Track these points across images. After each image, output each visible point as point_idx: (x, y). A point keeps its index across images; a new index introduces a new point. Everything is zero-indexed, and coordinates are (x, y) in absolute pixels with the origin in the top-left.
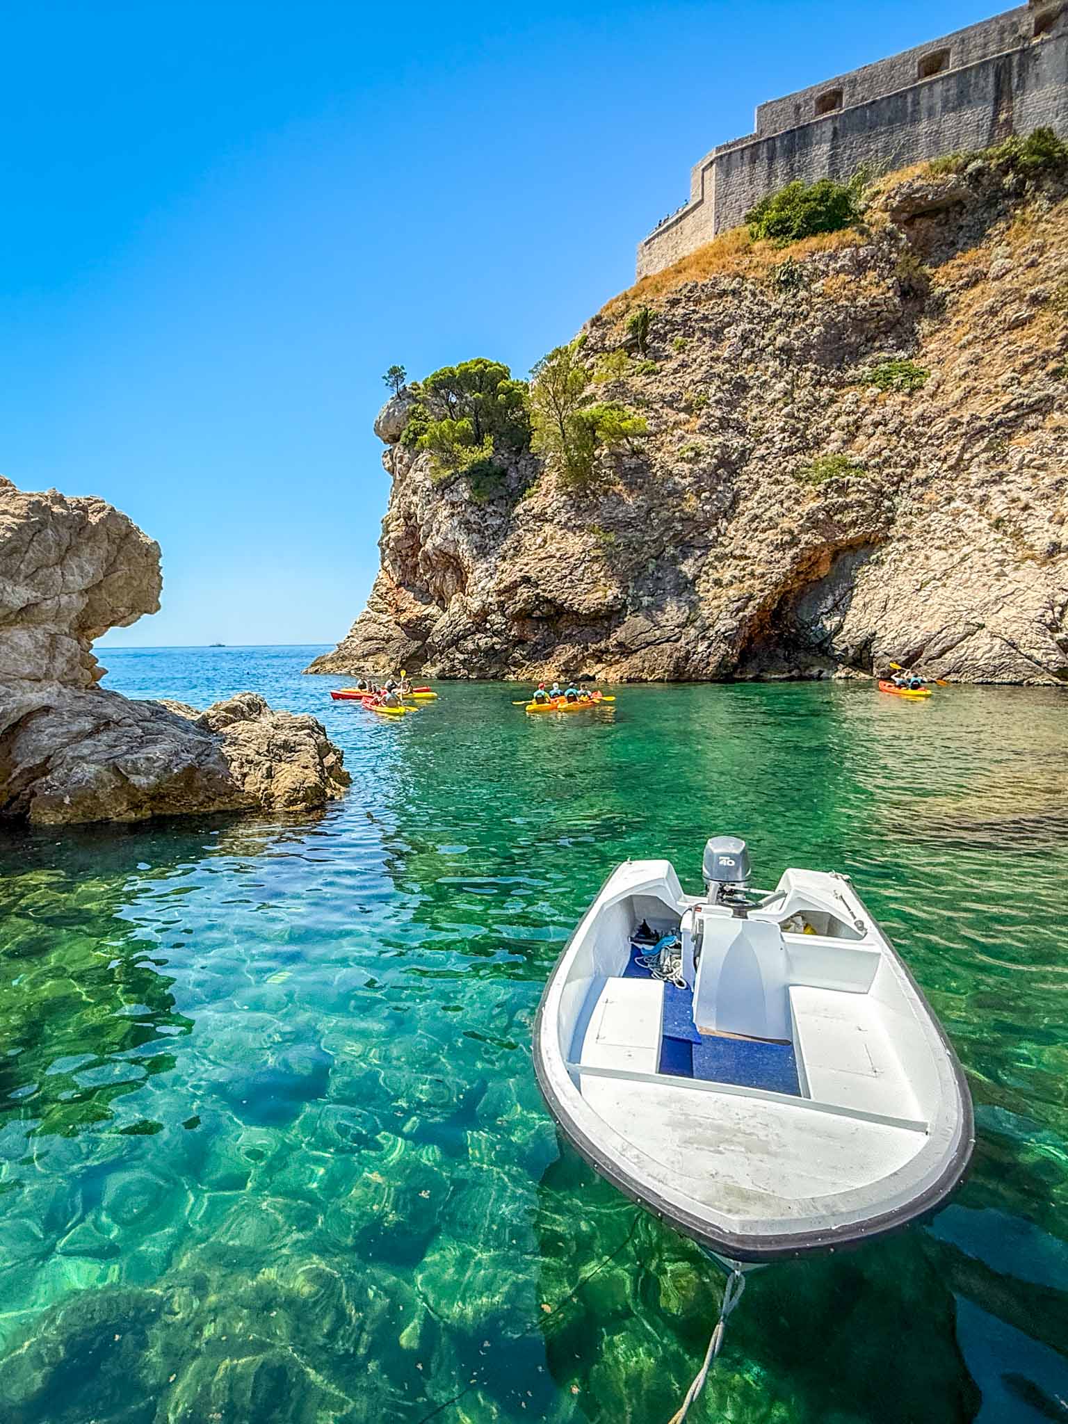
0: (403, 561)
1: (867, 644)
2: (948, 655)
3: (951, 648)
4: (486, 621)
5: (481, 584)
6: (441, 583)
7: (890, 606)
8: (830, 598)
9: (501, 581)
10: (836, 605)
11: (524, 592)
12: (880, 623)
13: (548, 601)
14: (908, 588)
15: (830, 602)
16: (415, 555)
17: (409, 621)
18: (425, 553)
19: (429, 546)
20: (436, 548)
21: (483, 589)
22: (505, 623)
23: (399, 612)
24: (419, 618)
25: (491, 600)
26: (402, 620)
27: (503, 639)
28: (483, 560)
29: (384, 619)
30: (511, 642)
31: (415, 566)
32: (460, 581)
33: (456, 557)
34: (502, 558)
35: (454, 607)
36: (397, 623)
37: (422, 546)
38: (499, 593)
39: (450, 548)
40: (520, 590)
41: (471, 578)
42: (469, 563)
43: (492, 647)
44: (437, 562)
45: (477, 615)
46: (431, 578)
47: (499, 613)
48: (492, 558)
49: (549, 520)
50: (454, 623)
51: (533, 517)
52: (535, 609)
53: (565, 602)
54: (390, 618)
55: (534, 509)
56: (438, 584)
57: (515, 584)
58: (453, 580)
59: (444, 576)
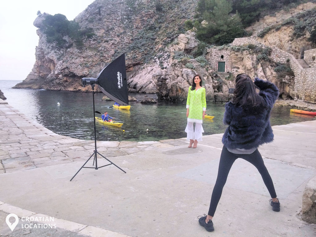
0: (41, 60)
1: (136, 85)
2: (146, 87)
3: (147, 86)
4: (59, 76)
8: (132, 75)
9: (62, 67)
10: (133, 77)
11: (66, 71)
12: (139, 81)
13: (71, 73)
14: (144, 74)
15: (131, 76)
17: (42, 75)
18: (46, 59)
19: (46, 57)
20: (48, 58)
21: (58, 69)
22: (63, 77)
23: (40, 73)
24: (45, 75)
25: (60, 72)
26: (40, 75)
27: (62, 81)
28: (59, 62)
29: (36, 74)
30: (64, 81)
31: (44, 62)
32: (54, 66)
33: (53, 60)
34: (63, 62)
35: (52, 73)
36: (39, 76)
37: (45, 57)
38: (61, 70)
39: (51, 58)
40: (66, 70)
41: (56, 66)
42: (56, 62)
43: (60, 83)
44: (49, 61)
45: (56, 75)
46: (48, 65)
47: (61, 75)
48: (61, 61)
49: (74, 54)
50: (52, 77)
51: (70, 53)
52: (69, 74)
53: (75, 73)
54: (38, 74)
55: (71, 51)
56: (49, 67)
57: (65, 68)
58: (52, 66)
59: (50, 65)
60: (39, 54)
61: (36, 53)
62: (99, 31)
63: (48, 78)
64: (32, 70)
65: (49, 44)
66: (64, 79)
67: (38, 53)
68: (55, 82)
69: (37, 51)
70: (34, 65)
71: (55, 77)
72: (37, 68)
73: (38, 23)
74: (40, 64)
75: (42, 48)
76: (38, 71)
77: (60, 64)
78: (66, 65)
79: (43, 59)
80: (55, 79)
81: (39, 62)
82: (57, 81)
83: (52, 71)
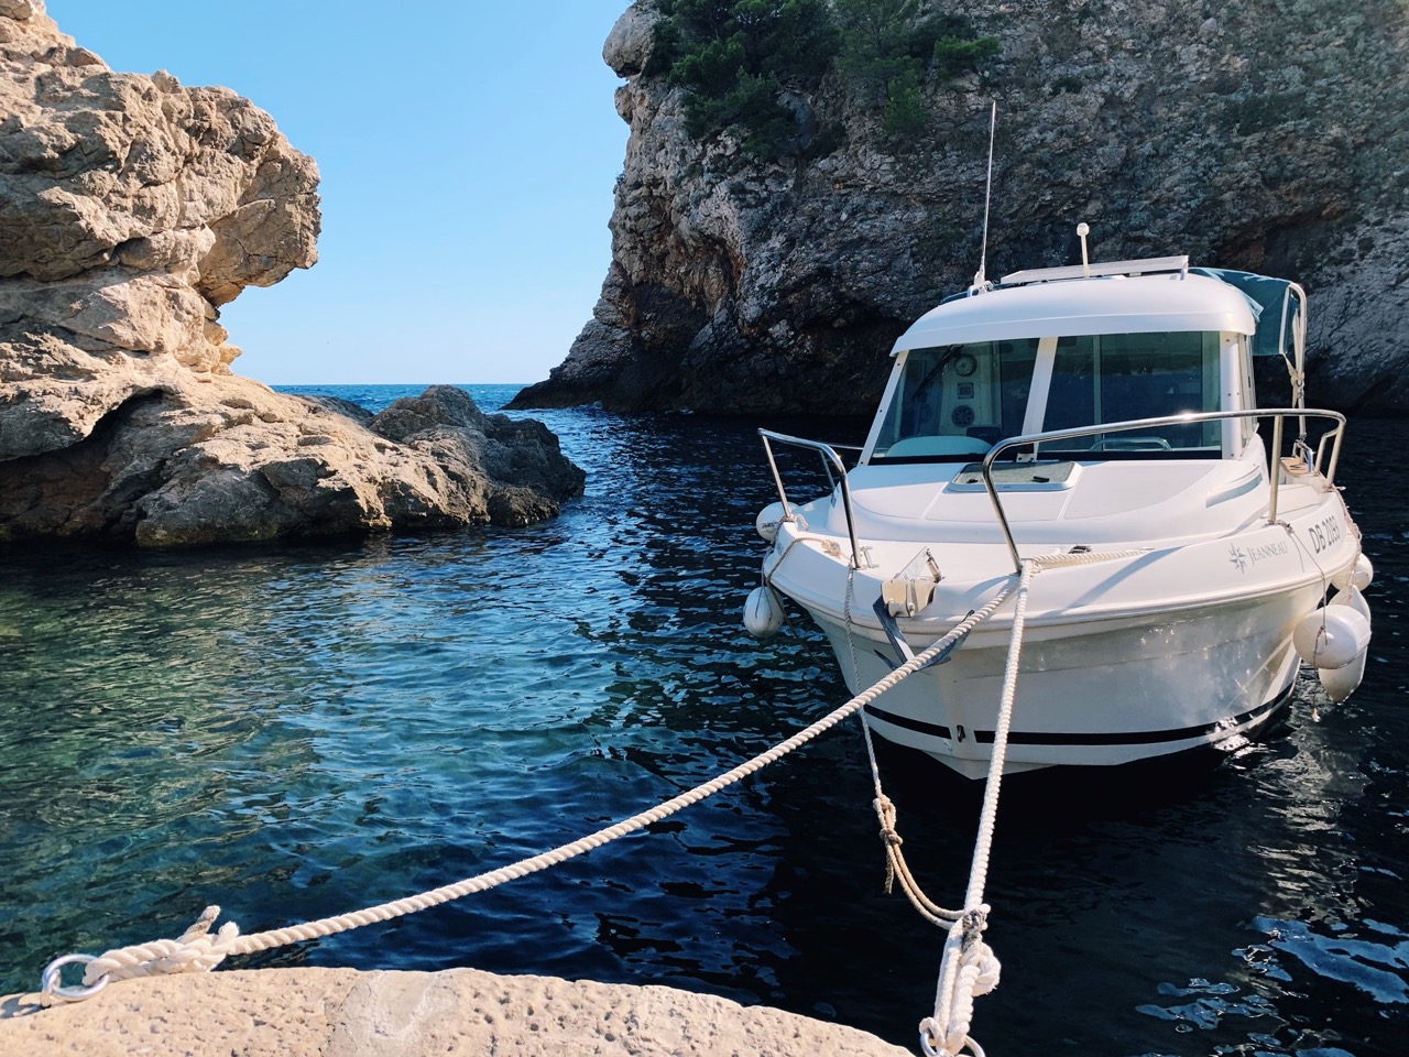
0: (646, 250)
4: (767, 334)
5: (761, 280)
6: (701, 281)
7: (1352, 310)
9: (789, 275)
11: (821, 293)
12: (1336, 335)
13: (854, 303)
16: (661, 239)
18: (677, 237)
19: (684, 225)
20: (693, 229)
21: (761, 287)
22: (795, 337)
23: (639, 323)
24: (670, 331)
25: (772, 303)
26: (644, 335)
27: (791, 359)
28: (764, 245)
29: (620, 335)
30: (801, 363)
31: (663, 256)
32: (733, 276)
33: (722, 242)
34: (791, 243)
35: (720, 316)
36: (637, 340)
37: (674, 226)
38: (785, 293)
39: (714, 230)
40: (816, 288)
41: (746, 274)
42: (741, 250)
43: (775, 372)
44: (696, 250)
45: (753, 324)
46: (687, 273)
47: (784, 322)
48: (776, 242)
50: (719, 338)
51: (836, 181)
52: (839, 314)
53: (881, 305)
54: (627, 333)
55: (837, 169)
56: (696, 282)
57: (808, 280)
58: (718, 277)
59: (706, 270)
60: (636, 219)
62: (1007, 32)
63: (699, 349)
64: (596, 314)
65: (700, 148)
66: (802, 346)
68: (743, 372)
69: (628, 200)
70: (605, 286)
71: (742, 337)
72: (622, 297)
73: (628, 44)
74: (642, 274)
75: (655, 179)
76: (627, 316)
77: (772, 256)
78: (817, 261)
79: (656, 246)
80: (741, 355)
81: (631, 262)
82: (756, 360)
83: (718, 306)
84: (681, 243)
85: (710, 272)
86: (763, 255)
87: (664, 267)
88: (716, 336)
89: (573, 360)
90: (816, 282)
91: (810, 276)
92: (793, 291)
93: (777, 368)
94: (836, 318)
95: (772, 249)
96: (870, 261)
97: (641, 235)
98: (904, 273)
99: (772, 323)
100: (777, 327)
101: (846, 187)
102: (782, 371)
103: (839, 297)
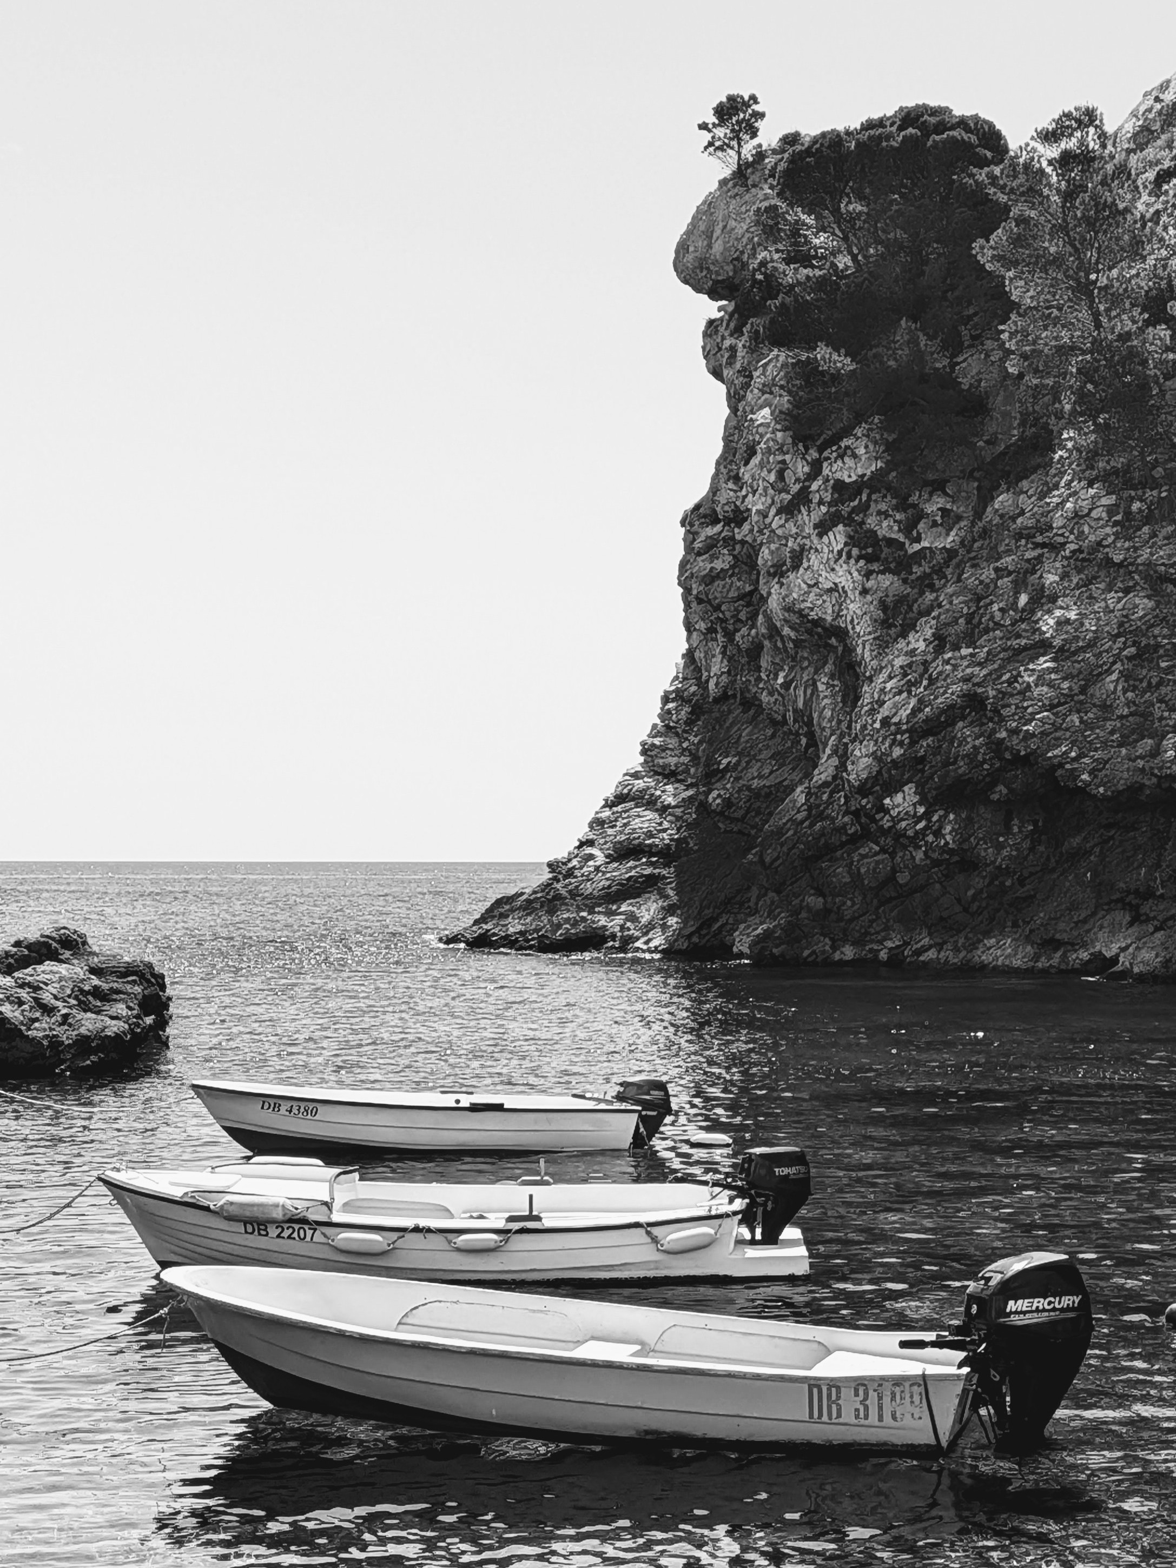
0: (730, 636)
4: (884, 809)
5: (885, 711)
6: (808, 701)
11: (968, 738)
13: (1026, 761)
16: (750, 620)
17: (728, 803)
18: (769, 619)
19: (774, 603)
20: (788, 609)
21: (886, 722)
22: (927, 815)
24: (756, 794)
25: (897, 753)
26: (714, 798)
27: (919, 855)
28: (901, 644)
29: (677, 794)
30: (936, 863)
31: (755, 651)
32: (851, 696)
33: (841, 634)
34: (940, 642)
35: (825, 770)
36: (703, 807)
37: (764, 600)
38: (916, 736)
39: (825, 610)
40: (963, 729)
41: (868, 693)
42: (865, 652)
43: (891, 878)
44: (798, 643)
45: (863, 789)
46: (786, 685)
47: (909, 789)
49: (1055, 548)
50: (815, 812)
51: (1019, 536)
52: (994, 779)
53: (1061, 765)
54: (690, 792)
55: (1022, 513)
56: (800, 704)
57: (951, 714)
58: (833, 696)
59: (814, 684)
60: (711, 578)
61: (683, 565)
63: (780, 832)
64: (644, 752)
65: (812, 458)
66: (938, 834)
67: (702, 565)
68: (841, 874)
69: (697, 545)
70: (666, 699)
71: (847, 813)
72: (690, 722)
73: (718, 247)
74: (724, 679)
75: (737, 510)
76: (695, 758)
77: (910, 665)
78: (966, 680)
79: (744, 630)
80: (843, 845)
81: (709, 655)
82: (864, 857)
83: (828, 751)
84: (774, 631)
85: (821, 687)
86: (898, 662)
87: (759, 669)
88: (809, 809)
89: (590, 843)
90: (963, 718)
91: (952, 707)
92: (925, 734)
93: (894, 870)
94: (994, 784)
95: (912, 653)
96: (1051, 685)
97: (717, 608)
98: (1106, 708)
99: (893, 787)
100: (899, 798)
101: (1037, 546)
102: (903, 878)
103: (997, 747)
